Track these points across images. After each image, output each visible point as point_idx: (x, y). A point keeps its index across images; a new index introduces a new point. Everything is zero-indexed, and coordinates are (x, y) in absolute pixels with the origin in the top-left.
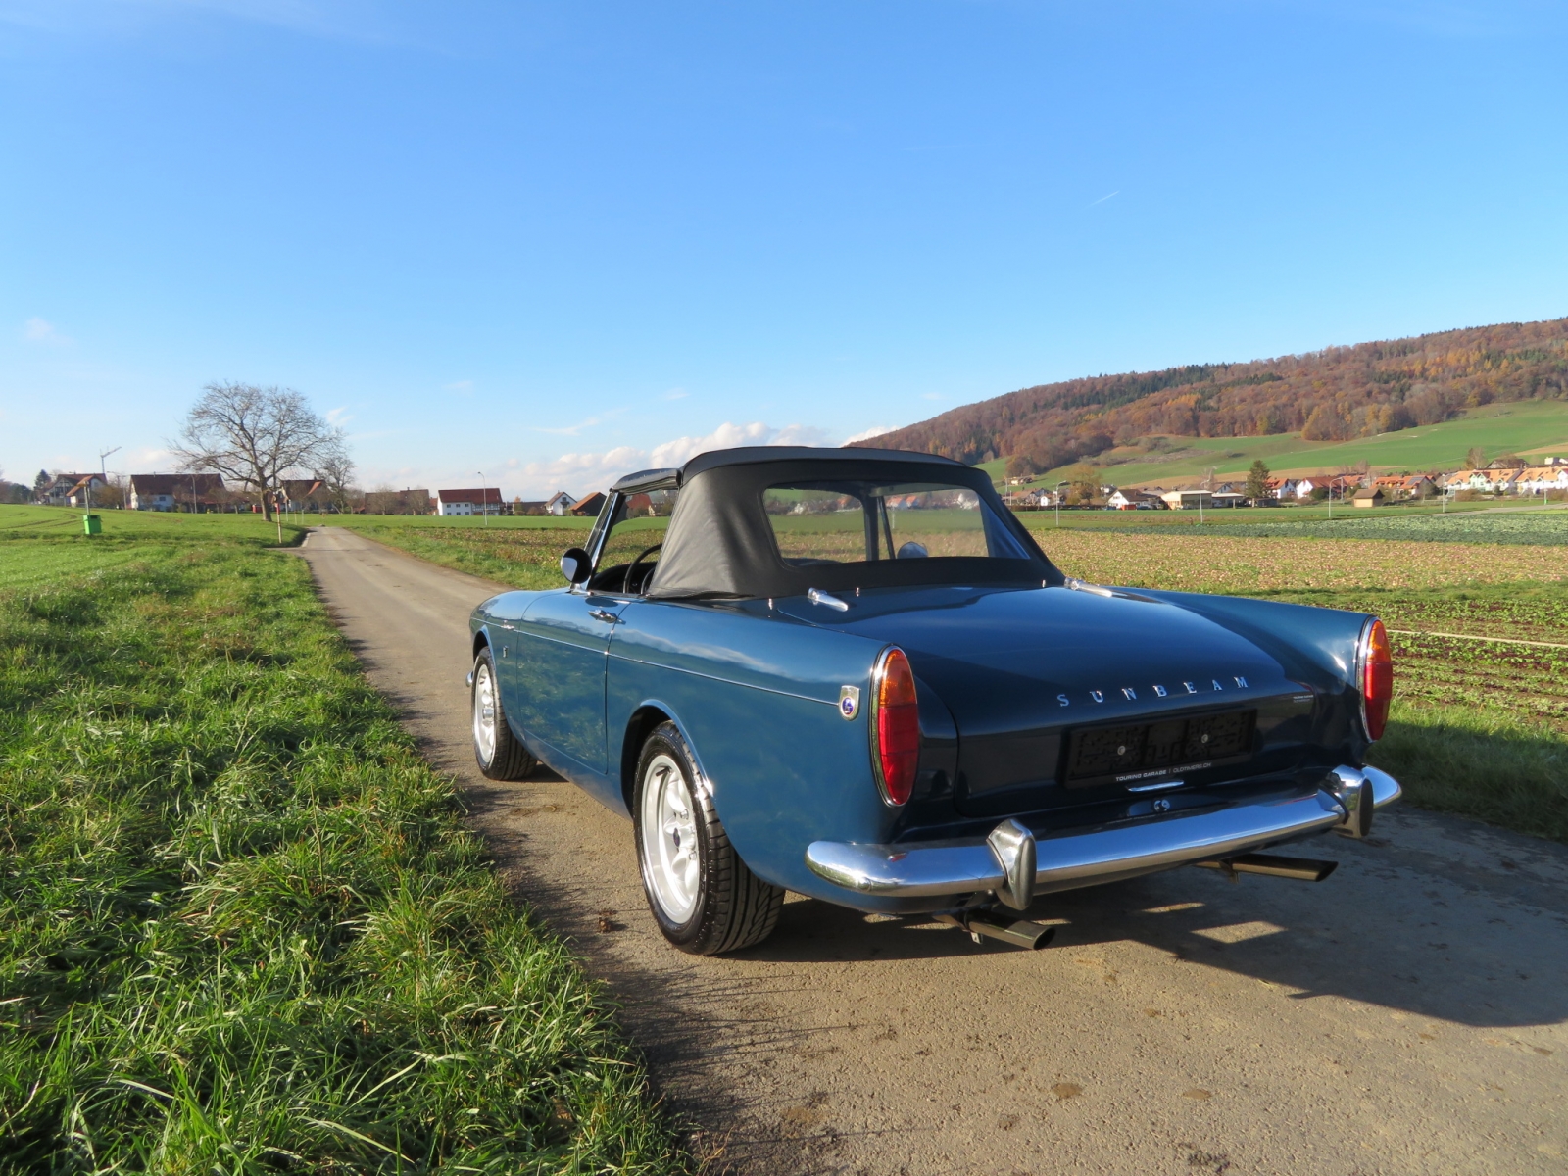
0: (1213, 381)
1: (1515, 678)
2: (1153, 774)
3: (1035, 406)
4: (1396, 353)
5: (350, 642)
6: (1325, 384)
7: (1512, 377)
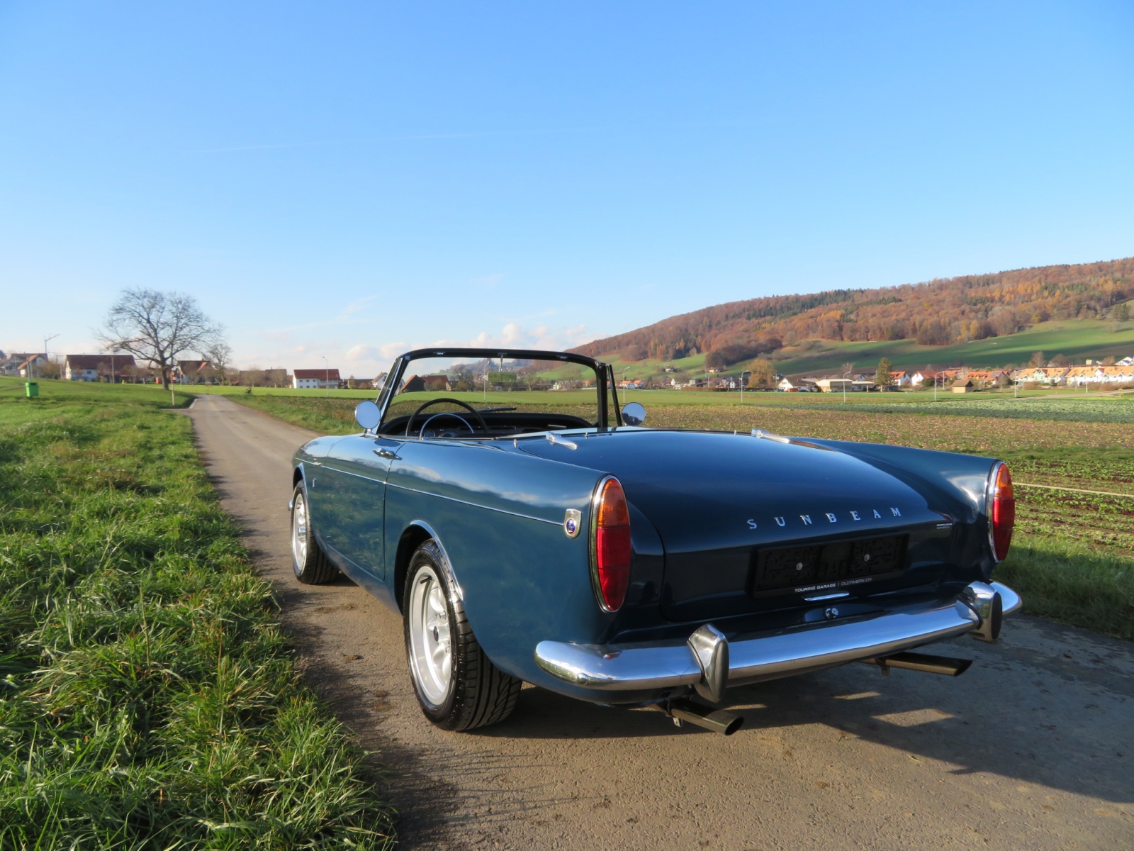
0: (853, 301)
1: (1074, 516)
2: (825, 586)
3: (727, 316)
4: (981, 285)
5: (212, 477)
6: (932, 305)
7: (1063, 303)
